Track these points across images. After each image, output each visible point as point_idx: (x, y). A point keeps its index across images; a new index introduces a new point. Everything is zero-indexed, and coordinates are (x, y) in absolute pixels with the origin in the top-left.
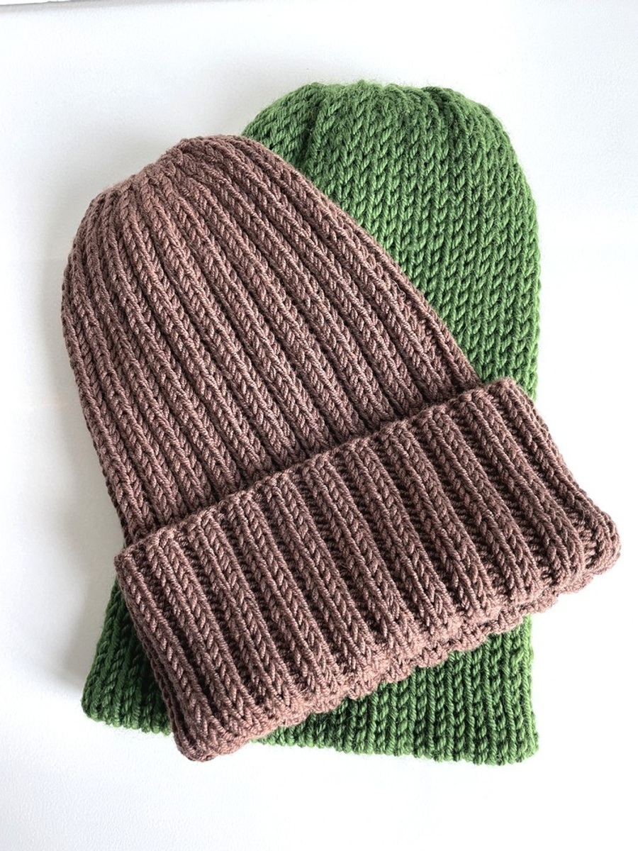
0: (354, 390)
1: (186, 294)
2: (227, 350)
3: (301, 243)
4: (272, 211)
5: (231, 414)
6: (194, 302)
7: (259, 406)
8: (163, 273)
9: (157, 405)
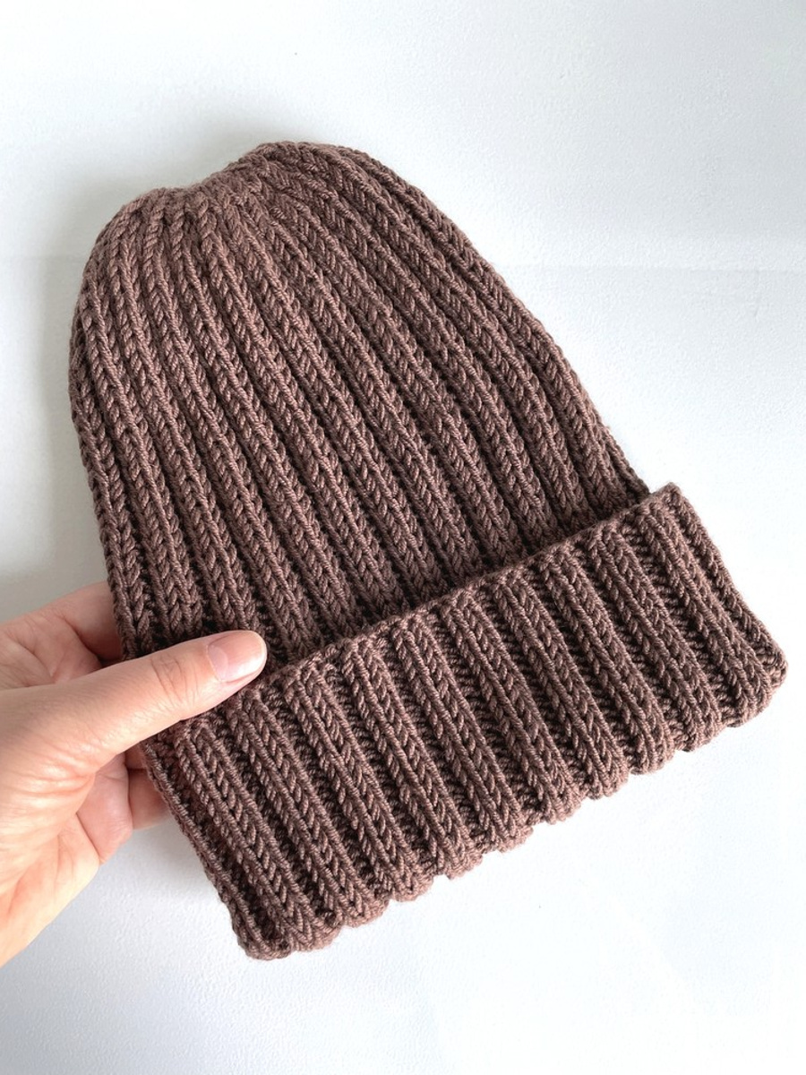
0: (500, 465)
1: (294, 351)
2: (345, 423)
3: (433, 276)
4: (395, 235)
5: (347, 507)
6: (304, 362)
7: (383, 495)
8: (263, 323)
9: (249, 496)
